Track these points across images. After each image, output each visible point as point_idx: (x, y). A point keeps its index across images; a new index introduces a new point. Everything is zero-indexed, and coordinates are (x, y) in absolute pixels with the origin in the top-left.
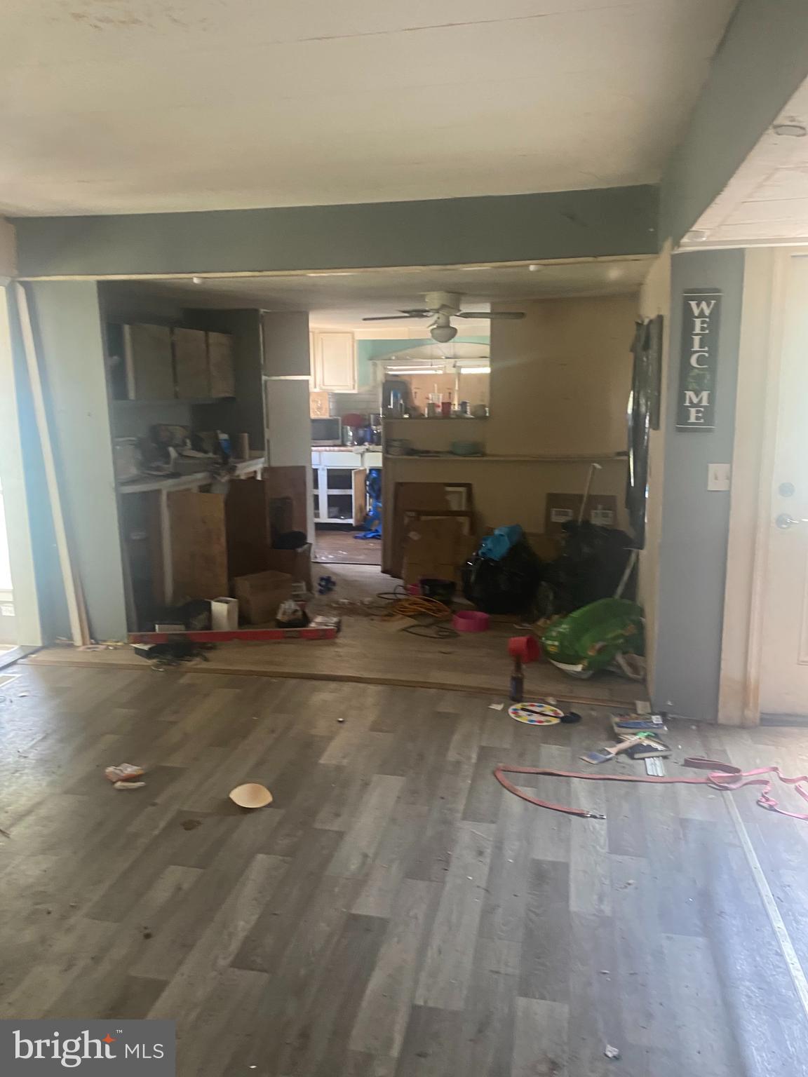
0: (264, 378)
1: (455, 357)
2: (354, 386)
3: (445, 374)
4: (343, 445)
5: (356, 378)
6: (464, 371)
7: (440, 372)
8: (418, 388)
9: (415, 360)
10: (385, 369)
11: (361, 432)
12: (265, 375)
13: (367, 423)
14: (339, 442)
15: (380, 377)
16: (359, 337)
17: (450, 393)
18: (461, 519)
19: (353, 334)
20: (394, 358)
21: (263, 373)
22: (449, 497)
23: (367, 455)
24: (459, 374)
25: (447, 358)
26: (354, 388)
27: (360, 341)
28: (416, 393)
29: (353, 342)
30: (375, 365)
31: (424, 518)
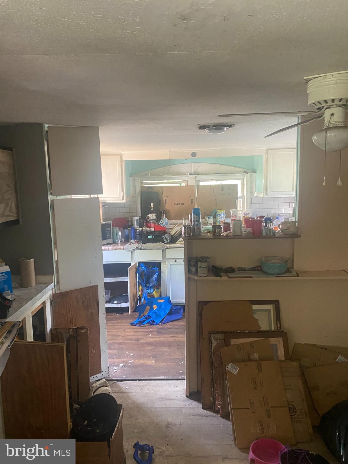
0: (50, 197)
1: (196, 173)
2: (123, 197)
3: (187, 186)
4: (114, 243)
5: (124, 191)
6: (201, 184)
7: (184, 185)
8: (167, 197)
9: (166, 176)
10: (142, 183)
11: (126, 231)
12: (51, 194)
13: (130, 224)
14: (110, 241)
15: (138, 189)
16: (125, 158)
17: (192, 200)
18: (273, 340)
19: (121, 156)
20: (150, 175)
21: (49, 193)
22: (256, 316)
23: (137, 252)
24: (198, 186)
25: (190, 174)
26: (123, 199)
27: (127, 162)
28: (166, 200)
29: (122, 162)
30: (134, 180)
31: (233, 341)
